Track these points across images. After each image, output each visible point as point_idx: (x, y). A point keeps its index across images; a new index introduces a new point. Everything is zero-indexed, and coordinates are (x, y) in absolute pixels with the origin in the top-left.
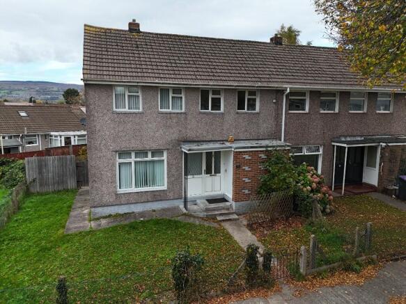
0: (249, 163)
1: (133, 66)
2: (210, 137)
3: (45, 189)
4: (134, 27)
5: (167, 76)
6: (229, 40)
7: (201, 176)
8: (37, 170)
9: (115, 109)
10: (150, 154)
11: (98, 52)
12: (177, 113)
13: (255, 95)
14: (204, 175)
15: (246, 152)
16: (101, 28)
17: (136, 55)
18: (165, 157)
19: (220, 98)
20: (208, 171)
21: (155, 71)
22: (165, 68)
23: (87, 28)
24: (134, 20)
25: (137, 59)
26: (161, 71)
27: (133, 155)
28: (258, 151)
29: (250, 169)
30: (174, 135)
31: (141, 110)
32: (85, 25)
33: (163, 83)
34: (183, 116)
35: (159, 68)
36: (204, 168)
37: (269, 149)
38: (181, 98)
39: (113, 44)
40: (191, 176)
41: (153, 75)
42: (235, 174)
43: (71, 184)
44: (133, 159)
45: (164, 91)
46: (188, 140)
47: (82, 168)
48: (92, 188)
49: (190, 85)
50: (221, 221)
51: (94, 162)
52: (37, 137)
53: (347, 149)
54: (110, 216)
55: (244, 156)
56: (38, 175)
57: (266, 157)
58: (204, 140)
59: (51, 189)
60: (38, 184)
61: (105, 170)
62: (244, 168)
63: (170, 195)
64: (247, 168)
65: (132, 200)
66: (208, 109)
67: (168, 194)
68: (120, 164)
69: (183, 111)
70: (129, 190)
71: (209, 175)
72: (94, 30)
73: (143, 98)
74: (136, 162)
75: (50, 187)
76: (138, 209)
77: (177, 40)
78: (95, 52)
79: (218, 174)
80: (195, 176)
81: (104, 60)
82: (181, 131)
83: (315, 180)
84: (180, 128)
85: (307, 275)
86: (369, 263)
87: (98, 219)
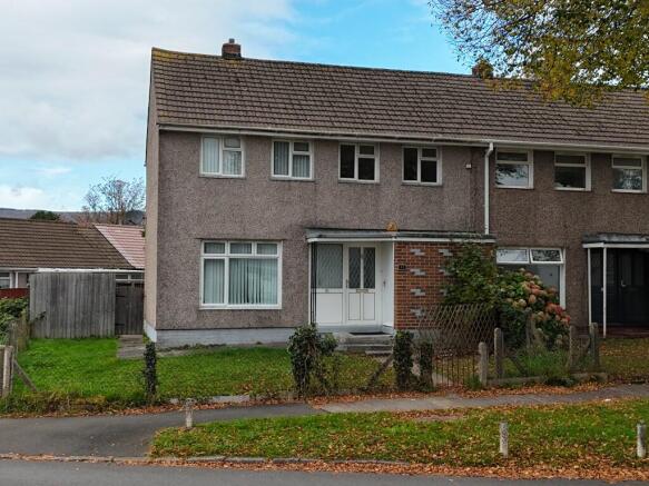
0: (421, 262)
1: (232, 107)
2: (356, 224)
4: (231, 50)
5: (286, 122)
6: (394, 71)
7: (341, 290)
8: (49, 298)
9: (202, 172)
10: (254, 248)
11: (177, 88)
12: (302, 181)
13: (434, 156)
14: (345, 289)
15: (417, 243)
16: (178, 54)
17: (236, 93)
18: (279, 254)
19: (373, 160)
20: (354, 284)
21: (267, 115)
22: (282, 111)
23: (156, 53)
24: (232, 41)
25: (237, 98)
26: (275, 115)
27: (228, 247)
28: (436, 243)
29: (423, 274)
30: (294, 215)
31: (242, 175)
32: (154, 49)
33: (279, 132)
34: (311, 186)
35: (273, 110)
36: (346, 276)
37: (456, 240)
38: (308, 157)
39: (199, 76)
40: (324, 290)
41: (264, 120)
42: (398, 280)
44: (227, 255)
45: (280, 145)
46: (319, 225)
47: (125, 299)
48: (160, 297)
49: (323, 134)
50: (371, 355)
51: (166, 255)
52: (11, 278)
53: (605, 251)
54: (186, 347)
55: (412, 250)
56: (49, 307)
57: (451, 254)
58: (346, 227)
59: (69, 333)
60: (48, 325)
61: (182, 268)
62: (412, 270)
63: (286, 319)
64: (418, 272)
65: (223, 322)
66: (353, 177)
67: (283, 317)
68: (206, 261)
69: (310, 178)
70: (218, 306)
71: (354, 290)
72: (167, 55)
73: (247, 157)
74: (231, 260)
75: (69, 330)
76: (232, 339)
77: (303, 72)
78: (172, 88)
79: (370, 290)
80: (330, 290)
81: (187, 99)
82: (306, 211)
83: (534, 291)
84: (306, 207)
85: (487, 384)
86: (592, 380)
87: (167, 350)
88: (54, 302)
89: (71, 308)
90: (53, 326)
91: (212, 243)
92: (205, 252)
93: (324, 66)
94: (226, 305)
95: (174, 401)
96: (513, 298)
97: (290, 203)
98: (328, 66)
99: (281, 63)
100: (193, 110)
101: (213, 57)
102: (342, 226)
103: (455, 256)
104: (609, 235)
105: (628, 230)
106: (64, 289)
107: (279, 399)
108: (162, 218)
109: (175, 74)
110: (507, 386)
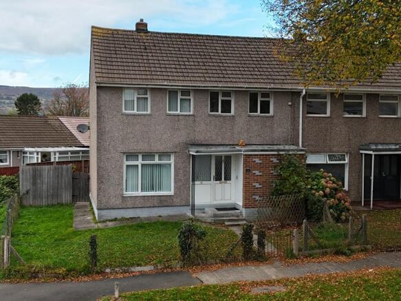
0: (260, 167)
1: (142, 69)
2: (220, 141)
3: (38, 203)
4: (142, 27)
5: (176, 78)
6: (244, 38)
7: (210, 182)
8: (31, 181)
9: (124, 111)
10: (157, 157)
11: (107, 55)
12: (186, 115)
13: (268, 97)
14: (213, 182)
15: (257, 155)
16: (108, 30)
17: (145, 57)
18: (172, 161)
19: (230, 101)
20: (218, 178)
21: (164, 73)
23: (94, 30)
24: (142, 20)
25: (145, 61)
26: (169, 74)
27: (140, 157)
28: (269, 155)
29: (261, 174)
30: (182, 136)
31: (149, 112)
32: (93, 27)
33: (171, 86)
34: (191, 118)
35: (168, 70)
36: (213, 173)
37: (281, 153)
38: (190, 100)
39: (121, 46)
40: (199, 182)
41: (162, 77)
42: (245, 178)
43: (66, 197)
44: (140, 162)
45: (173, 93)
46: (196, 143)
47: (77, 181)
48: (99, 189)
49: (199, 87)
50: (229, 226)
51: (102, 163)
52: (8, 154)
53: (373, 157)
54: (115, 219)
55: (254, 160)
56: (31, 186)
57: (278, 161)
58: (214, 143)
59: (44, 202)
60: (31, 197)
61: (112, 171)
62: (254, 172)
63: (177, 201)
64: (257, 173)
65: (138, 204)
66: (218, 111)
67: (175, 200)
68: (127, 166)
69: (191, 113)
70: (135, 194)
71: (218, 182)
72: (101, 31)
73: (152, 101)
74: (142, 165)
75: (44, 200)
76: (144, 214)
77: (187, 40)
78: (104, 55)
79: (228, 182)
80: (204, 182)
81: (114, 63)
82: (189, 134)
83: (329, 185)
84: (188, 131)
85: (298, 255)
86: (362, 251)
87: (104, 222)
88: (34, 183)
89: (45, 187)
90: (34, 198)
91: (131, 155)
92: (127, 160)
93: (200, 36)
94: (140, 193)
95: (108, 270)
96: (316, 190)
97: (179, 129)
98: (202, 36)
99: (173, 34)
100: (118, 72)
101: (130, 31)
102: (211, 142)
103: (280, 162)
104: (376, 144)
105: (388, 141)
106: (40, 176)
107: (171, 268)
108: (99, 141)
109: (106, 45)
110: (310, 255)
